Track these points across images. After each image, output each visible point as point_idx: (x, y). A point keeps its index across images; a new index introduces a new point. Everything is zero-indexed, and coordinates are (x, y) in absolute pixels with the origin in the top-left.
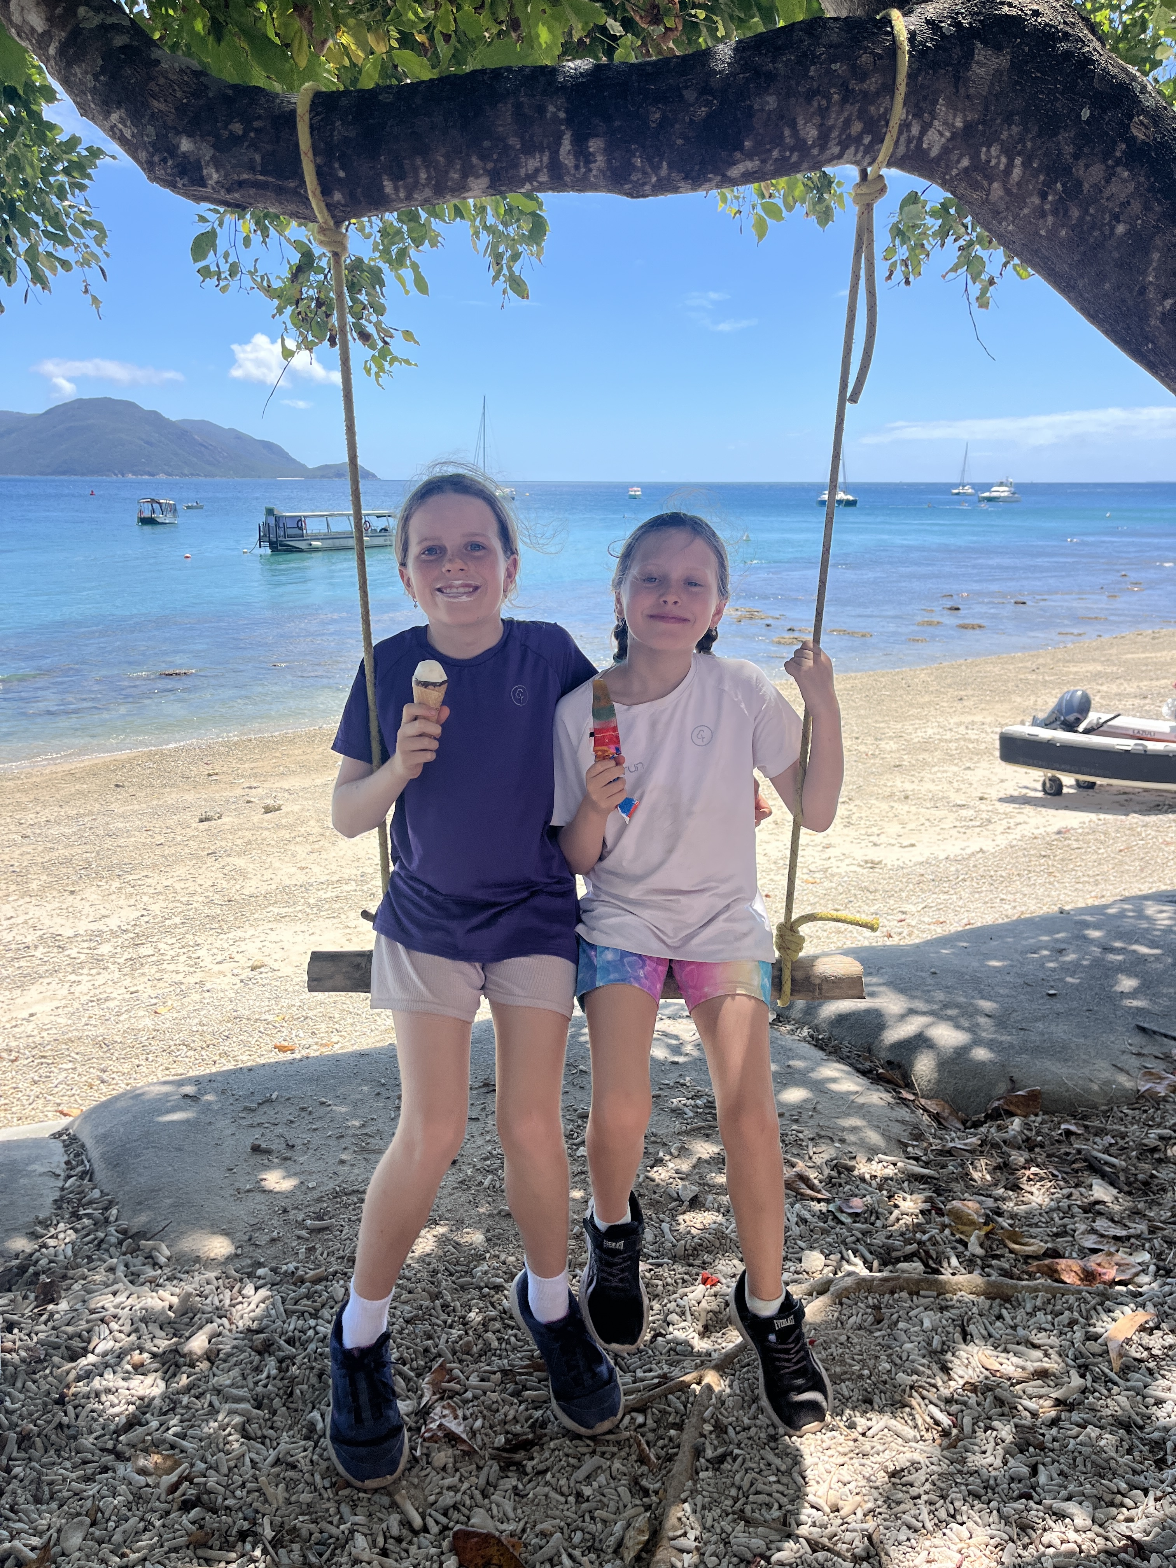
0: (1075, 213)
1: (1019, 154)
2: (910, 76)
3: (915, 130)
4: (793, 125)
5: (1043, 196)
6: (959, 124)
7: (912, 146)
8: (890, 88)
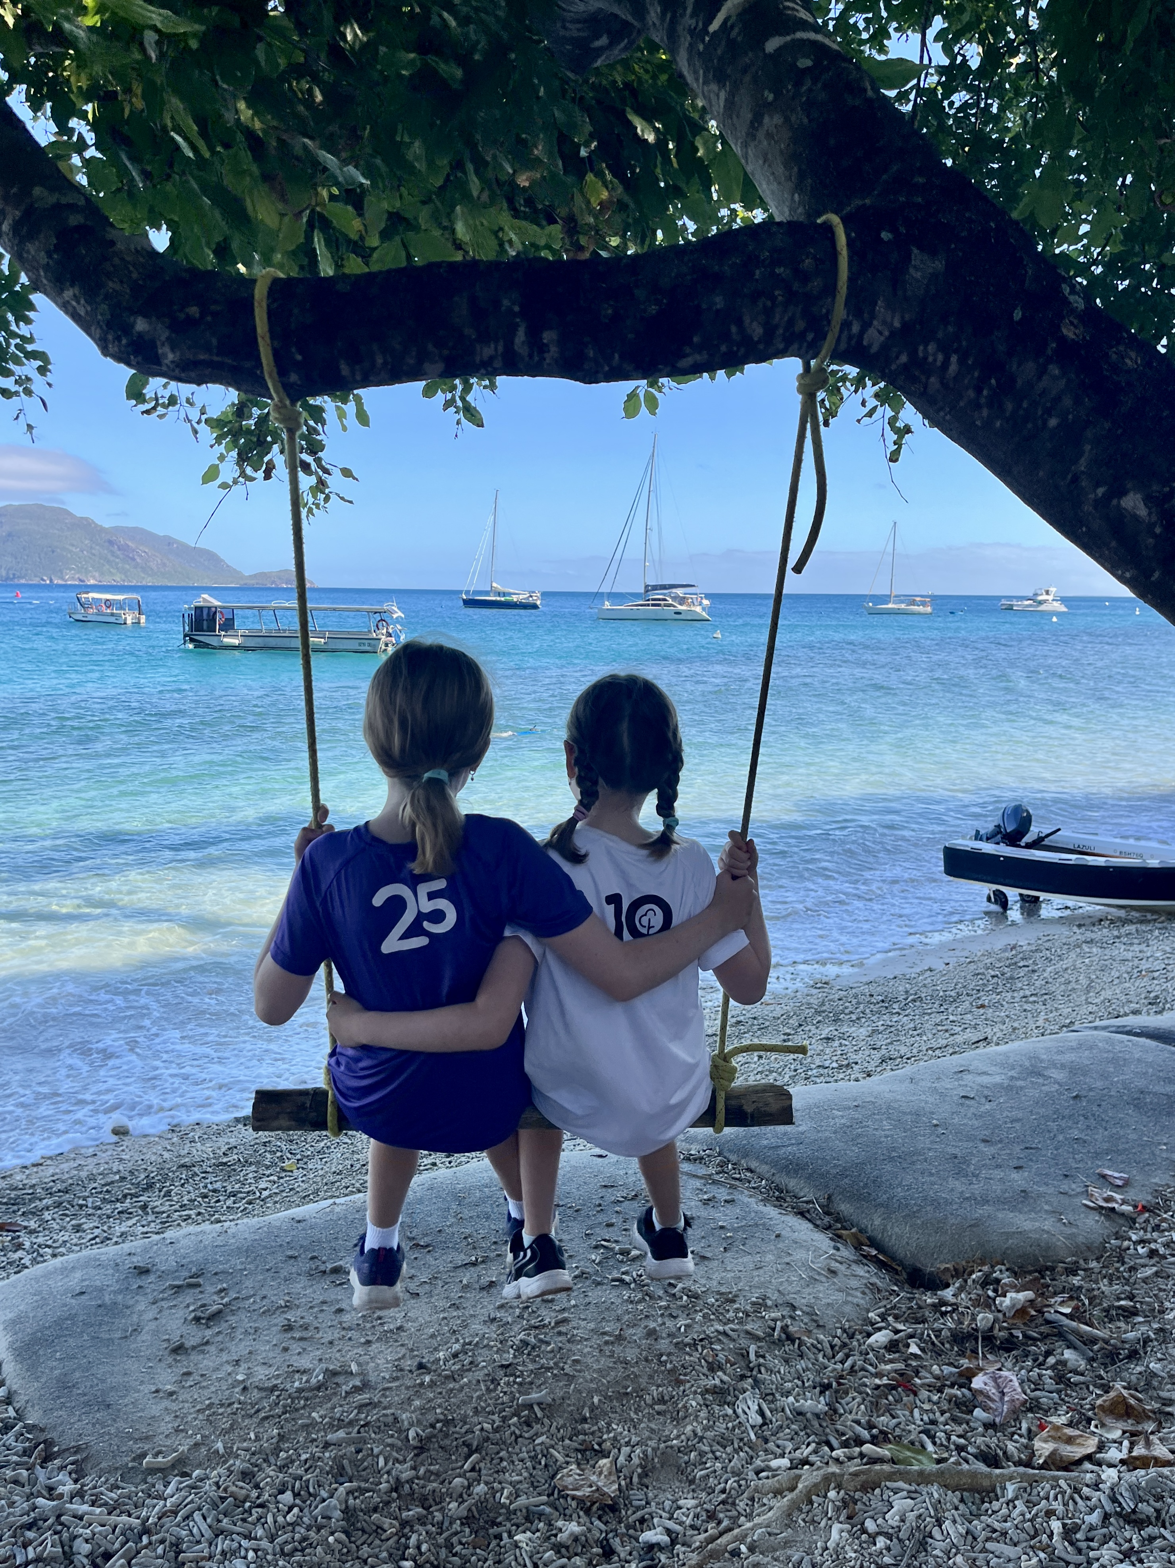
0: (1009, 406)
1: (956, 351)
2: (850, 280)
3: (856, 328)
4: (739, 322)
5: (979, 391)
6: (897, 324)
7: (853, 342)
8: (831, 289)
